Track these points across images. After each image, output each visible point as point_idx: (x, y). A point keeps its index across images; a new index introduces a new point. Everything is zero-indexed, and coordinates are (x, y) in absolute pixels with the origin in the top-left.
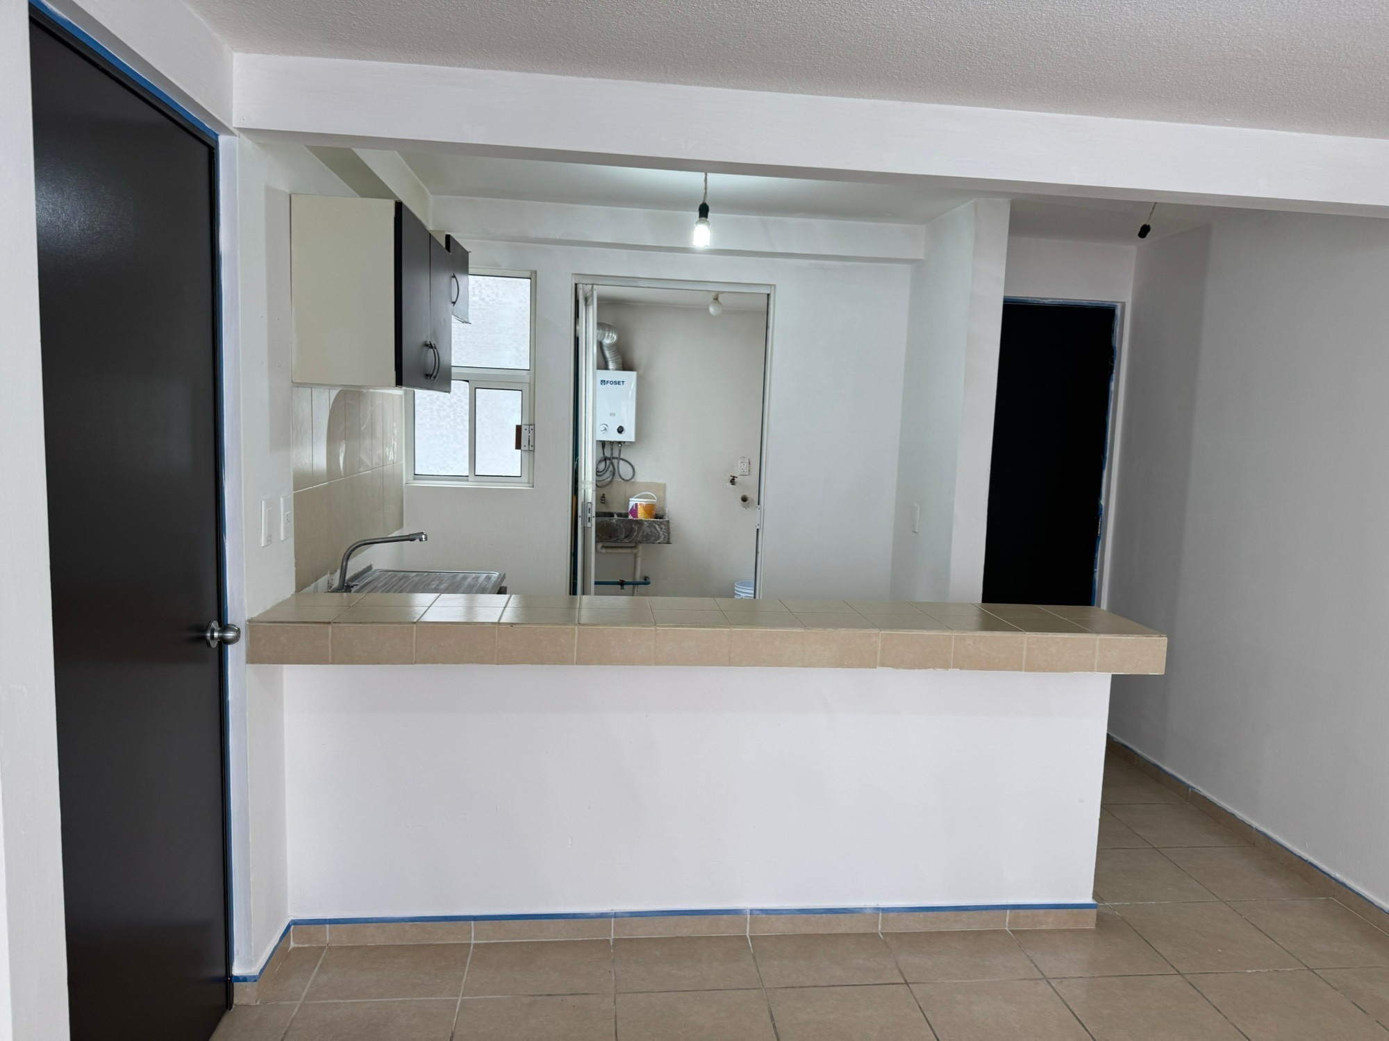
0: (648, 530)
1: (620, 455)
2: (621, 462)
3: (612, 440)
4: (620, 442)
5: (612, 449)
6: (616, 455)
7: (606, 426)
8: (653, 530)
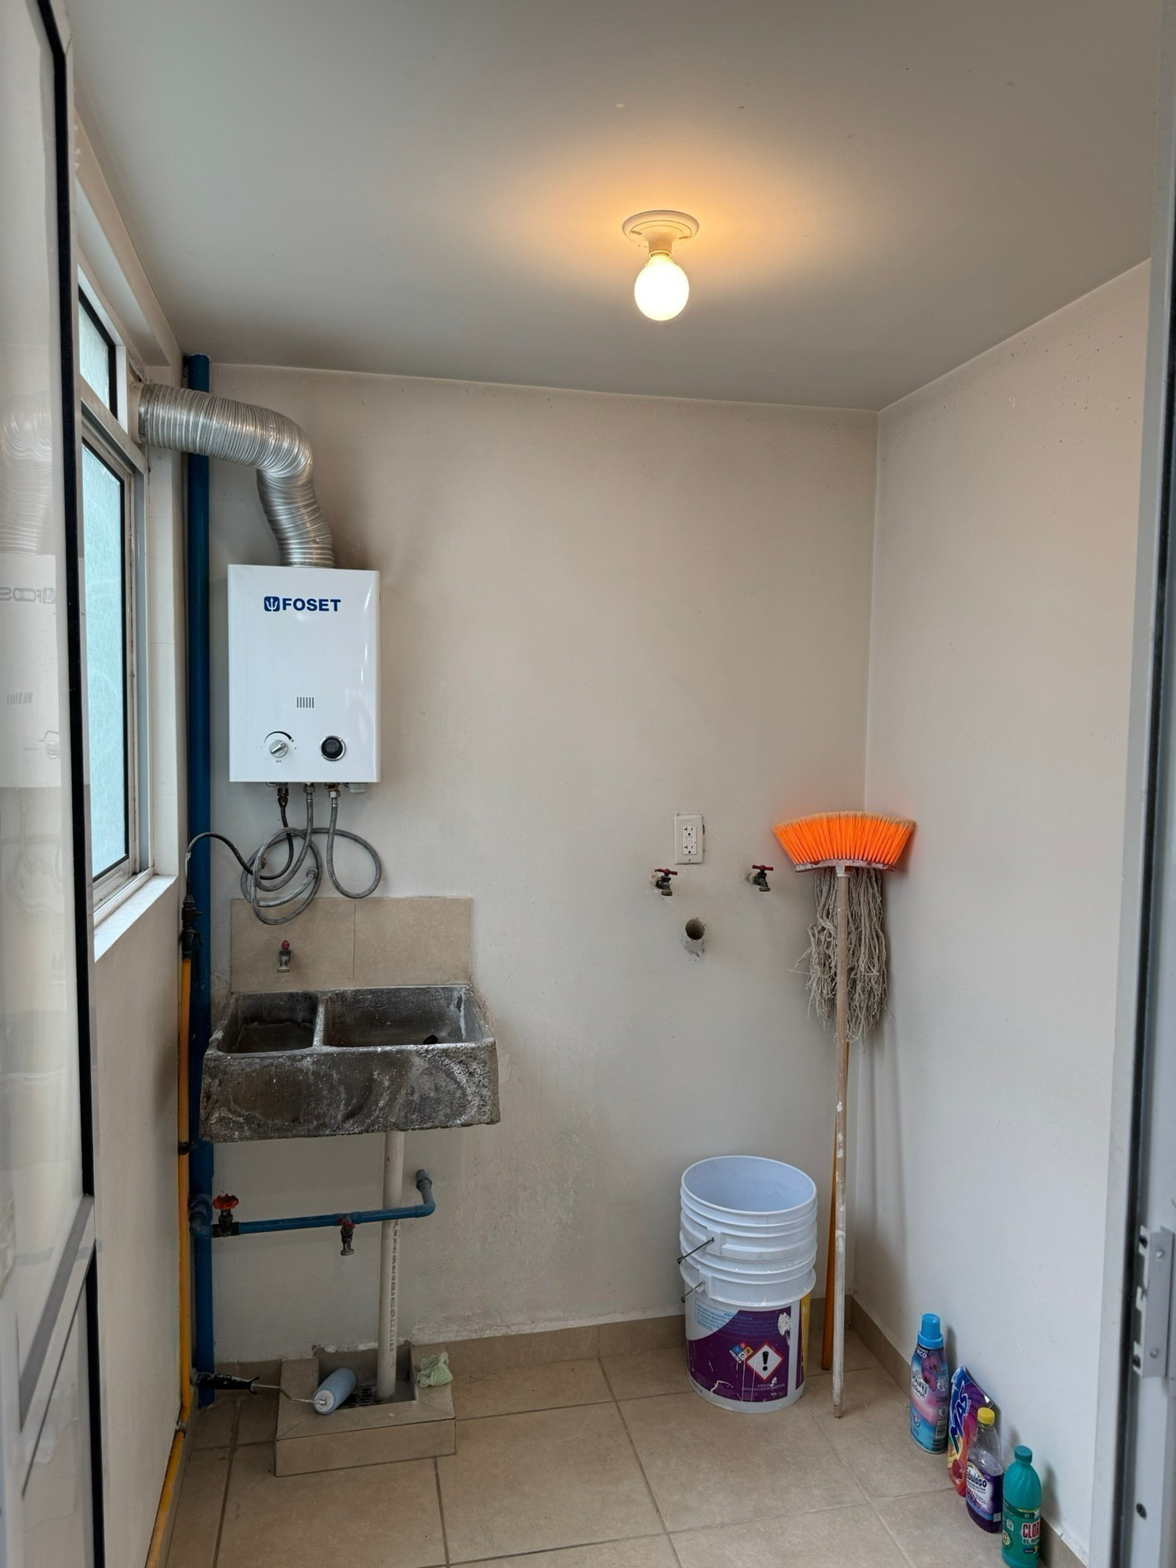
0: (427, 1084)
1: (334, 820)
2: (337, 839)
3: (308, 780)
4: (332, 786)
5: (310, 806)
6: (323, 820)
7: (285, 739)
8: (442, 1080)
